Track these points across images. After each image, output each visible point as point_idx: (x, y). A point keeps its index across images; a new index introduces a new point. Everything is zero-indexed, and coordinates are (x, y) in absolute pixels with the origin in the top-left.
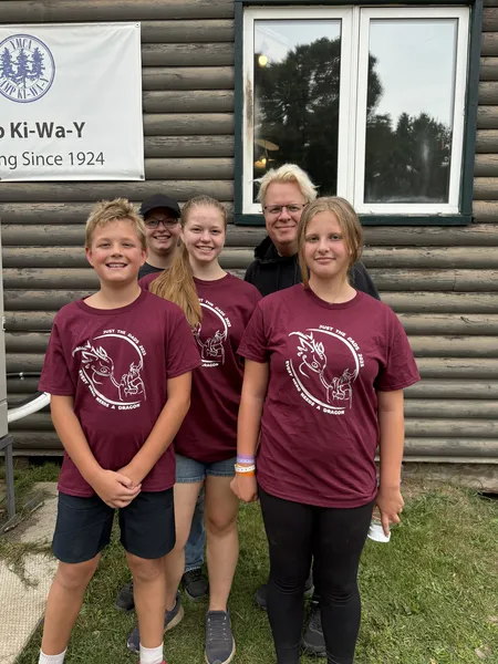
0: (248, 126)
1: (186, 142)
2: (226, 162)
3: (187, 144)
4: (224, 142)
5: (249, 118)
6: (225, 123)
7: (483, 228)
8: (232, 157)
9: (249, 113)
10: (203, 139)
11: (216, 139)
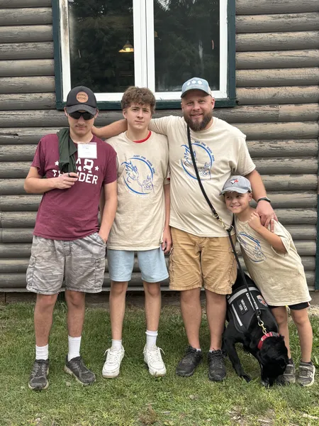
0: (65, 34)
1: (18, 48)
2: (48, 63)
3: (18, 49)
4: (46, 47)
5: (65, 28)
6: (46, 32)
7: (245, 109)
8: (53, 58)
9: (65, 24)
10: (30, 45)
11: (40, 45)
